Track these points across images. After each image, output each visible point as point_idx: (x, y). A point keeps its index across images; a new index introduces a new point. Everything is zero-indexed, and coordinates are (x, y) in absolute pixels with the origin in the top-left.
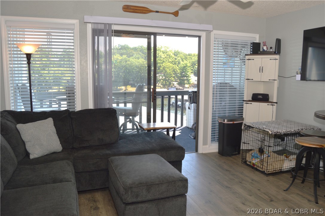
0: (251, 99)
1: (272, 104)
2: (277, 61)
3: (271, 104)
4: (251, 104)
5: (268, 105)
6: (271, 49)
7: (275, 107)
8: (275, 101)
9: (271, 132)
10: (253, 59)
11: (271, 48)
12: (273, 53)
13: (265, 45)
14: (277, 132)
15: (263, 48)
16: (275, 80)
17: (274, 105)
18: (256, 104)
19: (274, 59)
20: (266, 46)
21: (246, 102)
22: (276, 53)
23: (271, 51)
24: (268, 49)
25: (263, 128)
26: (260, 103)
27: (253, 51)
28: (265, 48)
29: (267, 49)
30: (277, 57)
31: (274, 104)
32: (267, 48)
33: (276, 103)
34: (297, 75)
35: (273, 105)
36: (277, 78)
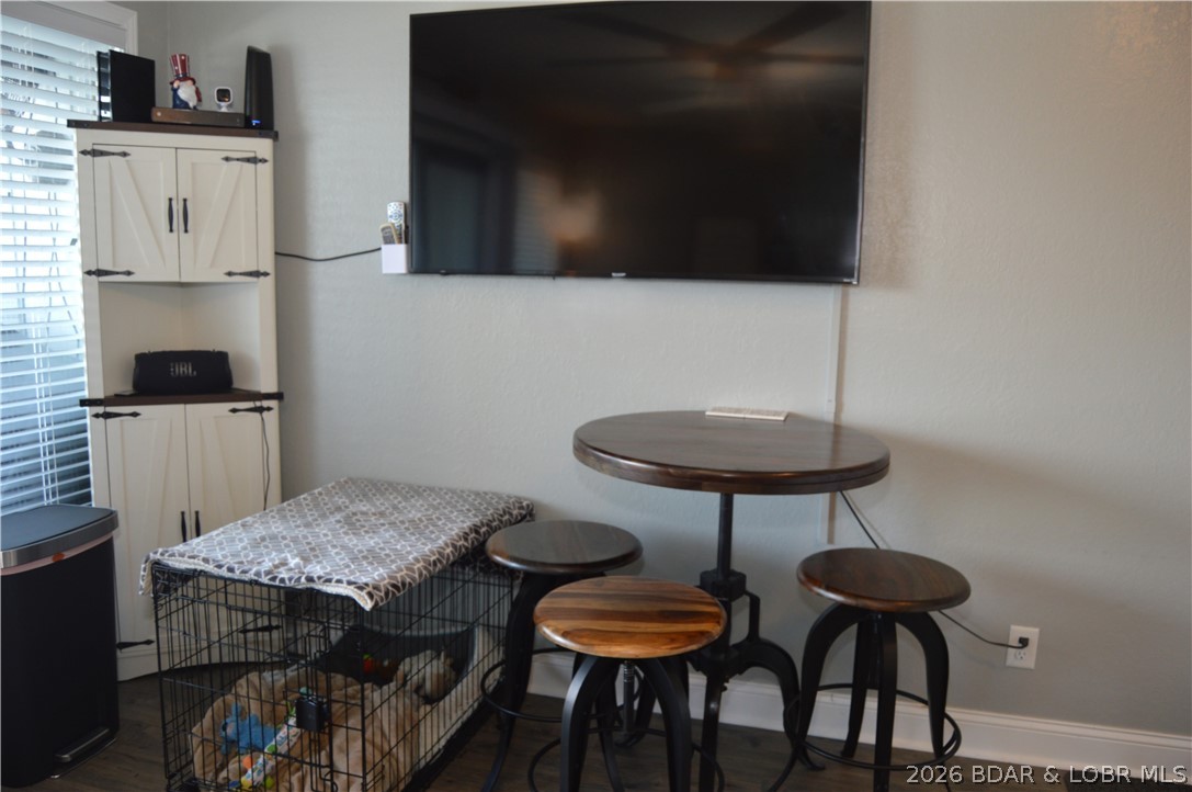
0: (127, 388)
1: (258, 404)
2: (266, 170)
3: (250, 405)
4: (135, 415)
5: (234, 411)
6: (223, 104)
7: (272, 418)
8: (268, 384)
9: (371, 595)
10: (125, 154)
11: (223, 95)
12: (239, 122)
13: (185, 78)
14: (394, 586)
15: (175, 91)
16: (257, 274)
17: (269, 409)
18: (160, 417)
19: (248, 160)
20: (194, 82)
21: (100, 410)
22: (253, 128)
23: (224, 110)
24: (203, 97)
25: (310, 579)
26: (189, 407)
27: (114, 106)
28: (186, 92)
29: (199, 100)
30: (262, 146)
31: (266, 403)
32: (198, 93)
33: (278, 396)
34: (385, 248)
35: (260, 410)
36: (267, 263)
